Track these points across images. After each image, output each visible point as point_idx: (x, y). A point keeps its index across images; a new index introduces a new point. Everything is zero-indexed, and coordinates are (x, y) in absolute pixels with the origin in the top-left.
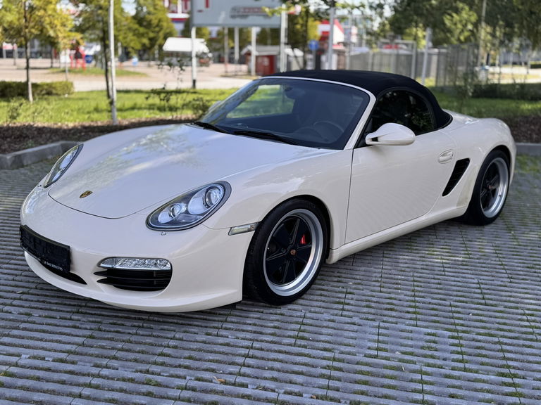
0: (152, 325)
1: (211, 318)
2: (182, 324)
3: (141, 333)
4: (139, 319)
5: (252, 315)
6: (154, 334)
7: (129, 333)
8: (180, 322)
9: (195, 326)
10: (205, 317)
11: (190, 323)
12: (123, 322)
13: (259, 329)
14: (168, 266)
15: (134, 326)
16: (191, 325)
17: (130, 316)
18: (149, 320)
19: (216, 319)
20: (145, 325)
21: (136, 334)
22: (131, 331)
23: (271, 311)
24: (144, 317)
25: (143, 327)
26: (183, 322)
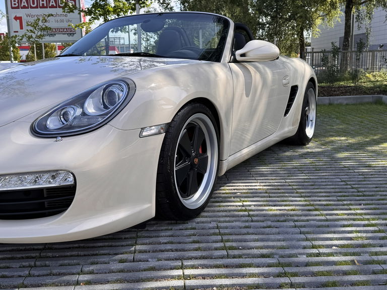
0: (47, 262)
1: (117, 244)
2: (85, 255)
3: (36, 273)
4: (28, 258)
5: (163, 234)
6: (54, 272)
7: (20, 276)
8: (82, 253)
9: (103, 254)
10: (110, 244)
11: (95, 253)
12: (8, 265)
13: (180, 246)
14: (71, 179)
15: (24, 267)
16: (96, 255)
17: (15, 256)
18: (40, 257)
19: (124, 243)
20: (38, 263)
21: (30, 275)
22: (22, 274)
23: (181, 227)
24: (34, 255)
25: (35, 266)
26: (86, 253)
